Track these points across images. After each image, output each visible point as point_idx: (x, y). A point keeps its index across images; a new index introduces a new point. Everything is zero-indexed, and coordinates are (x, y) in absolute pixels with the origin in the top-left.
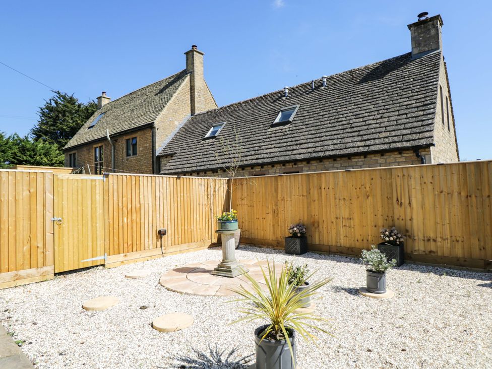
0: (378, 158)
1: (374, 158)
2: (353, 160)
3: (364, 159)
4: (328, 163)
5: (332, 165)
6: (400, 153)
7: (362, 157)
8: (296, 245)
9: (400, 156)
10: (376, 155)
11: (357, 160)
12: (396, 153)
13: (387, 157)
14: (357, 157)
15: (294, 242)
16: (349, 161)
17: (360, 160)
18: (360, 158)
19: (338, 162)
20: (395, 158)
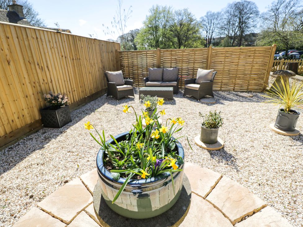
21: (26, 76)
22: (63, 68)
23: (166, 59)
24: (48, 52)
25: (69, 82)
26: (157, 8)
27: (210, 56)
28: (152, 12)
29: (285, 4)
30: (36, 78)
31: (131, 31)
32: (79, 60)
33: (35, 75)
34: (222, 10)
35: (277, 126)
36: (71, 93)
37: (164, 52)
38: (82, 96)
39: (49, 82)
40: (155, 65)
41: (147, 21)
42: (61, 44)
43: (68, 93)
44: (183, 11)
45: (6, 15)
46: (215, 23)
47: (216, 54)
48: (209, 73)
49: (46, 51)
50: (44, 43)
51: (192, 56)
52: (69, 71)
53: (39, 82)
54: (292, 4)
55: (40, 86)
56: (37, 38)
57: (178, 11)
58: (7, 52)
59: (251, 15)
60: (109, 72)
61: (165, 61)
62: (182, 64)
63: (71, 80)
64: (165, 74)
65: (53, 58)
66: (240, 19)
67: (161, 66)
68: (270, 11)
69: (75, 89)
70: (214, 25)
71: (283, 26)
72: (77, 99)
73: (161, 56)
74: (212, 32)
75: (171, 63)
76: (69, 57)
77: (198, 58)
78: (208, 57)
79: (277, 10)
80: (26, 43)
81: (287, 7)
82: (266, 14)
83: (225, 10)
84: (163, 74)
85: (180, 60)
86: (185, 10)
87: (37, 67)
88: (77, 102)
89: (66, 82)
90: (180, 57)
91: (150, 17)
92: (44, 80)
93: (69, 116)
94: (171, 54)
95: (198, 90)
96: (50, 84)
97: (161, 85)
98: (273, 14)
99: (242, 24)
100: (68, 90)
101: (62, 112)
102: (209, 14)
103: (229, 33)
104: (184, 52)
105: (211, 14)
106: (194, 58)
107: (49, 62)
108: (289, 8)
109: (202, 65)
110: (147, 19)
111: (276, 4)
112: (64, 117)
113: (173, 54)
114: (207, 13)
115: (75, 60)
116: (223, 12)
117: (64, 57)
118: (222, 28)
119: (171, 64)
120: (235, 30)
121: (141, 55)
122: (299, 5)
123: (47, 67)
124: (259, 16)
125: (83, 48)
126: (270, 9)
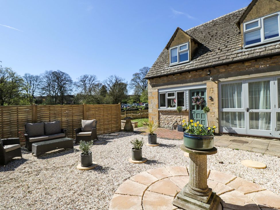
23: (44, 113)
27: (85, 110)
29: (88, 78)
34: (41, 75)
35: (151, 143)
37: (40, 108)
40: (30, 120)
46: (35, 84)
48: (93, 122)
54: (92, 80)
59: (67, 82)
61: (42, 115)
62: (61, 117)
66: (58, 84)
67: (37, 121)
68: (80, 81)
70: (35, 86)
71: (90, 91)
73: (38, 111)
74: (33, 91)
77: (76, 112)
78: (83, 111)
79: (85, 81)
81: (90, 80)
82: (78, 83)
83: (43, 75)
84: (44, 128)
85: (59, 114)
90: (58, 112)
97: (49, 138)
98: (82, 84)
99: (61, 88)
102: (27, 76)
103: (50, 93)
105: (30, 76)
106: (73, 112)
108: (91, 81)
111: (83, 78)
113: (52, 109)
114: (26, 75)
116: (41, 77)
118: (43, 89)
119: (50, 118)
120: (56, 91)
122: (96, 80)
124: (73, 84)
126: (80, 80)
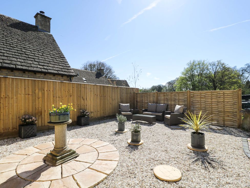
0: (51, 76)
1: (49, 76)
2: (37, 75)
3: (43, 76)
4: (18, 73)
5: (22, 75)
6: (62, 77)
7: (43, 74)
8: (34, 129)
9: (61, 78)
10: (51, 75)
11: (39, 75)
12: (60, 76)
13: (56, 77)
14: (40, 74)
15: (32, 128)
16: (35, 75)
17: (41, 76)
18: (42, 75)
19: (26, 74)
20: (60, 78)
21: (76, 102)
22: (94, 100)
24: (88, 93)
25: (96, 107)
26: (193, 62)
28: (189, 65)
30: (80, 103)
31: (177, 78)
32: (104, 97)
33: (80, 102)
36: (96, 112)
37: (159, 94)
38: (102, 115)
39: (86, 105)
40: (155, 102)
41: (185, 71)
42: (96, 89)
43: (94, 112)
44: (217, 63)
45: (95, 74)
47: (194, 96)
49: (87, 92)
50: (88, 89)
51: (177, 96)
52: (98, 101)
53: (81, 105)
55: (81, 106)
56: (85, 87)
57: (212, 62)
58: (71, 92)
60: (121, 104)
61: (160, 99)
62: (171, 102)
63: (97, 106)
64: (158, 108)
65: (90, 95)
67: (158, 102)
69: (99, 111)
72: (99, 115)
73: (158, 96)
75: (164, 101)
76: (99, 95)
77: (181, 98)
80: (80, 89)
85: (170, 99)
86: (219, 62)
87: (82, 98)
88: (99, 118)
89: (94, 107)
90: (169, 97)
91: (188, 68)
92: (83, 104)
93: (88, 122)
94: (164, 95)
95: (169, 118)
96: (86, 107)
100: (94, 110)
101: (85, 119)
104: (172, 94)
106: (179, 98)
107: (88, 97)
109: (184, 103)
110: (185, 70)
112: (85, 121)
113: (165, 95)
115: (102, 97)
117: (96, 95)
121: (147, 95)
123: (86, 99)
125: (109, 91)
